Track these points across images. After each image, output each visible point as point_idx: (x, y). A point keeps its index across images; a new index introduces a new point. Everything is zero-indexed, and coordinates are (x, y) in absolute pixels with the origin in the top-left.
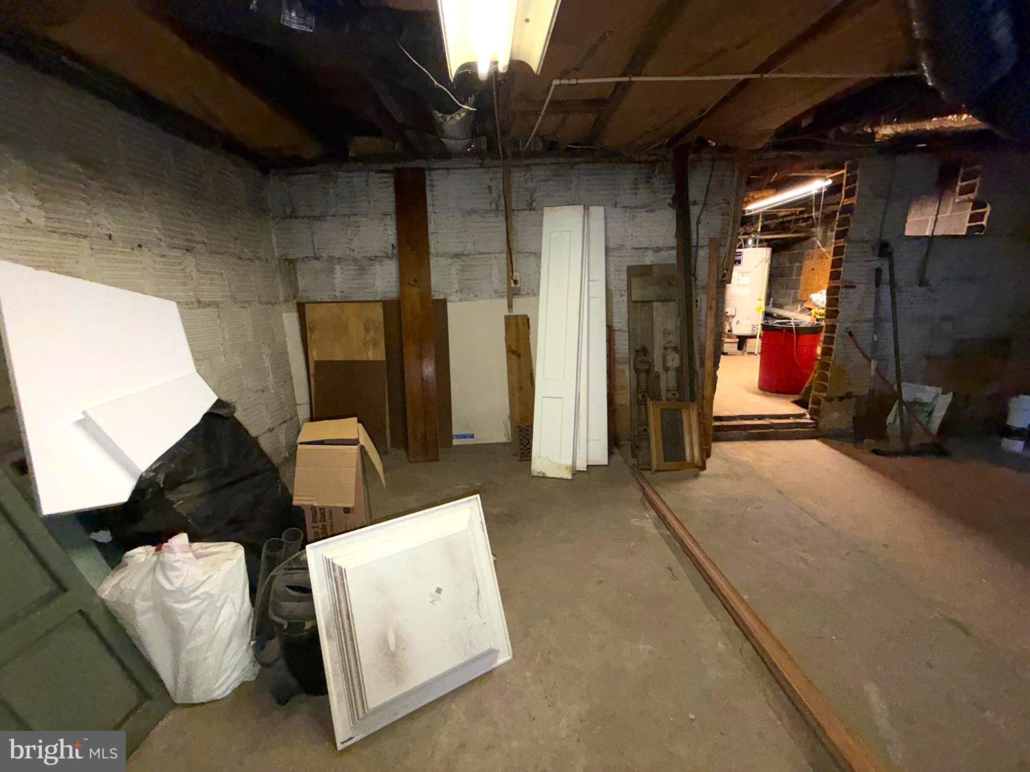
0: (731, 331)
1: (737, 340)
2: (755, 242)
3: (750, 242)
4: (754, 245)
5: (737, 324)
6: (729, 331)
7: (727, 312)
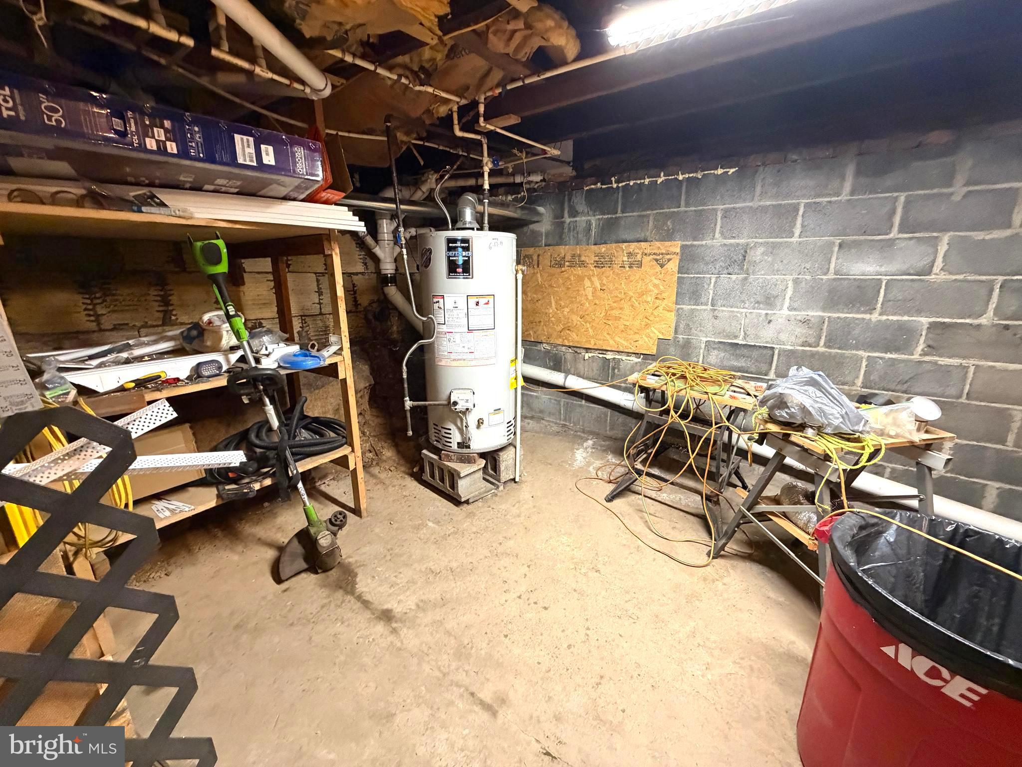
1: (483, 463)
3: (468, 215)
4: (478, 226)
5: (478, 427)
6: (460, 445)
7: (455, 403)
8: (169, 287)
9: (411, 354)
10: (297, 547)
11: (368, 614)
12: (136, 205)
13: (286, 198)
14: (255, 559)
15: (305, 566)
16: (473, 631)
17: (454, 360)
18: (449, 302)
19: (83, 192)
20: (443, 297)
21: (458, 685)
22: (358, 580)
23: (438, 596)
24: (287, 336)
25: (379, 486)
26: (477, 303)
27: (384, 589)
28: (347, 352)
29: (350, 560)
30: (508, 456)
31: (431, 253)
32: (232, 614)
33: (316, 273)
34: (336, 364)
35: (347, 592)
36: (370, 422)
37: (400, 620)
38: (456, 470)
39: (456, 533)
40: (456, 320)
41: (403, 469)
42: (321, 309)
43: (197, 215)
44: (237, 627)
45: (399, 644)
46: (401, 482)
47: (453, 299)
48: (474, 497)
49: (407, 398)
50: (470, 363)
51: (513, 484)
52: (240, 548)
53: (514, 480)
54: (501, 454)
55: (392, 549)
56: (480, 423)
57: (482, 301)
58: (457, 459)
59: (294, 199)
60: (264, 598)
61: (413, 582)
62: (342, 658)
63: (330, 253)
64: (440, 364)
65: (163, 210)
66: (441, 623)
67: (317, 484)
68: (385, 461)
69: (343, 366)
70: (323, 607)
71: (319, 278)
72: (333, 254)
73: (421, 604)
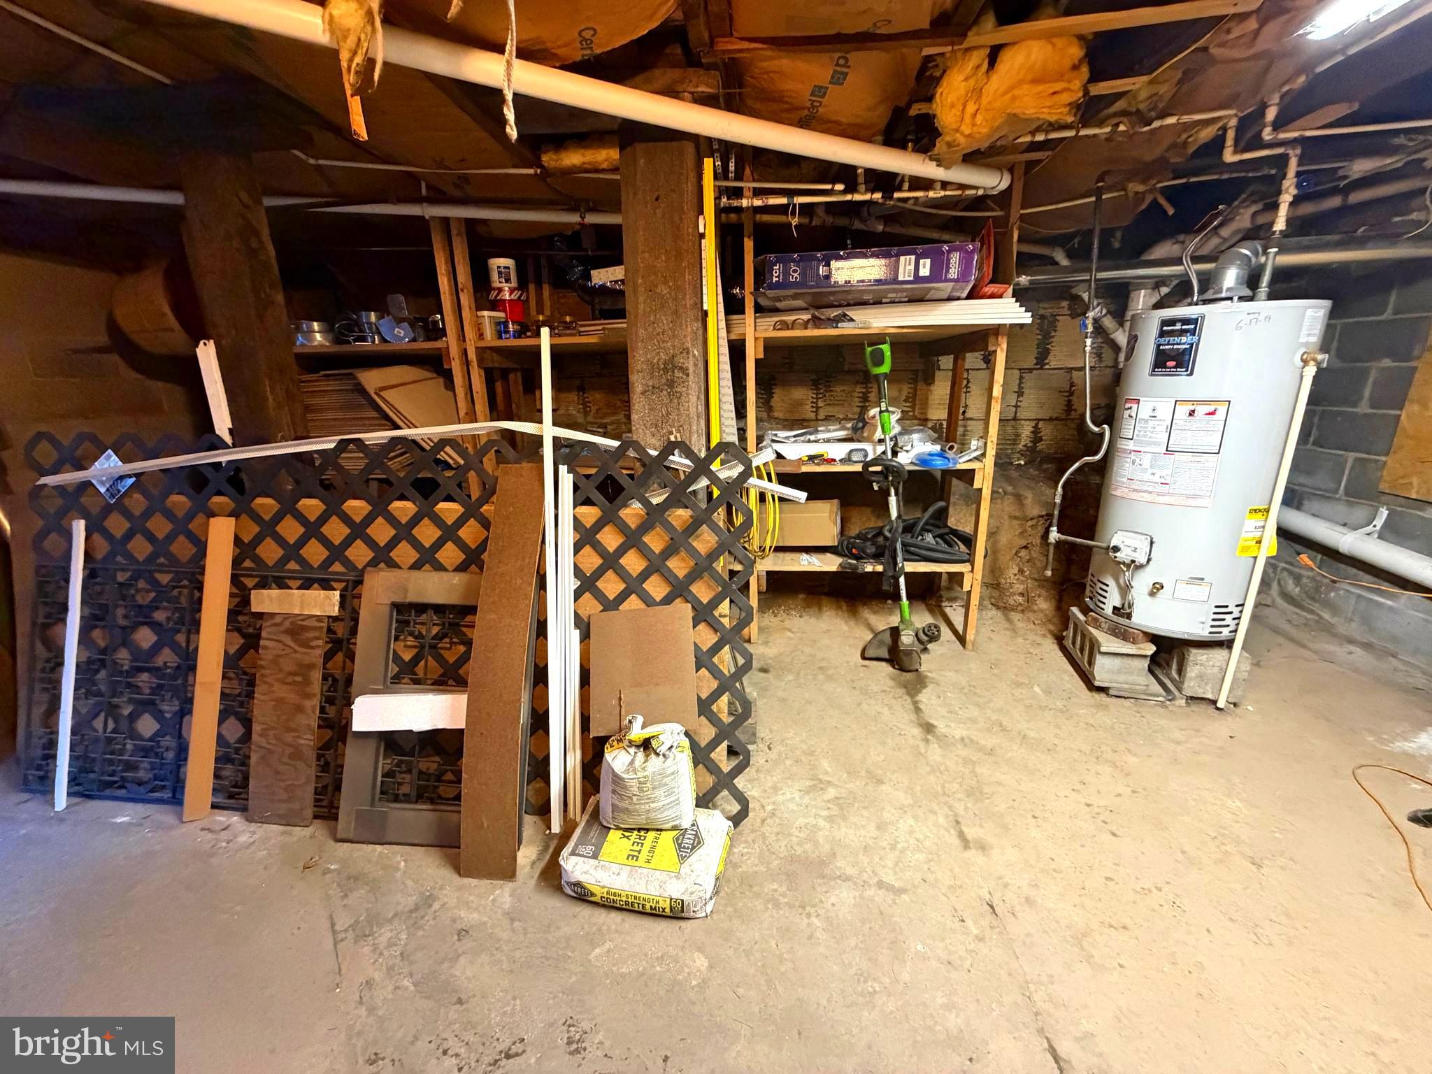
0: (1129, 616)
1: (1150, 649)
2: (1252, 281)
3: (1231, 277)
4: (1248, 292)
5: (1152, 594)
6: (1116, 610)
7: (1116, 549)
8: (870, 385)
9: (1072, 474)
10: (887, 638)
11: (913, 717)
12: (835, 322)
13: (950, 299)
14: (857, 635)
15: (887, 656)
16: (1001, 789)
17: (1135, 490)
18: (1144, 410)
19: (810, 317)
20: (1138, 401)
21: (950, 808)
22: (924, 691)
23: (989, 746)
24: (936, 435)
25: (1008, 633)
26: (1192, 413)
27: (943, 711)
28: (990, 460)
29: (929, 674)
30: (1208, 660)
31: (1136, 341)
32: (823, 659)
33: (1020, 369)
34: (974, 470)
35: (908, 693)
36: (1036, 561)
37: (937, 738)
38: (1097, 641)
39: (1061, 711)
40: (1150, 435)
41: (1052, 627)
42: (1016, 413)
43: (875, 325)
44: (821, 668)
45: (923, 751)
46: (1039, 640)
47: (1151, 406)
48: (1118, 689)
49: (1055, 529)
50: (1160, 499)
51: (1211, 709)
52: (852, 623)
53: (1214, 702)
54: (1194, 651)
55: (974, 687)
56: (1156, 589)
57: (1201, 410)
58: (1109, 629)
59: (959, 299)
60: (847, 662)
61: (974, 721)
62: (874, 729)
63: (994, 349)
64: (1113, 493)
65: (851, 324)
66: (974, 763)
67: (944, 604)
68: (1034, 612)
69: (981, 474)
70: (883, 691)
71: (1024, 375)
72: (999, 350)
73: (967, 741)
